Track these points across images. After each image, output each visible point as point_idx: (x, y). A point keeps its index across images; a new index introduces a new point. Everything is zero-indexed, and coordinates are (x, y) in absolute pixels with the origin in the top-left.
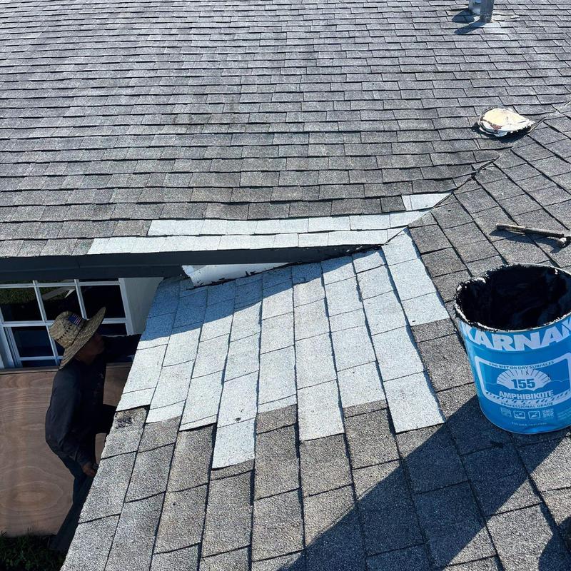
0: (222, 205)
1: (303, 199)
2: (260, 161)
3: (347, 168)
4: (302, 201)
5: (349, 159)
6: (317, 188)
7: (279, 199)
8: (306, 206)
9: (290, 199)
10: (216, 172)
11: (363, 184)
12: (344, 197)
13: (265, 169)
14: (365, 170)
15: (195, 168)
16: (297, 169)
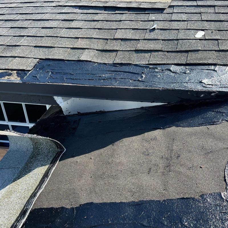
0: (97, 52)
1: (163, 49)
2: (133, 23)
3: (203, 28)
4: (162, 51)
5: (205, 22)
6: (176, 42)
7: (142, 49)
8: (165, 55)
9: (152, 49)
10: (99, 29)
11: (217, 40)
12: (200, 48)
13: (135, 28)
14: (218, 30)
15: (85, 26)
16: (161, 28)
